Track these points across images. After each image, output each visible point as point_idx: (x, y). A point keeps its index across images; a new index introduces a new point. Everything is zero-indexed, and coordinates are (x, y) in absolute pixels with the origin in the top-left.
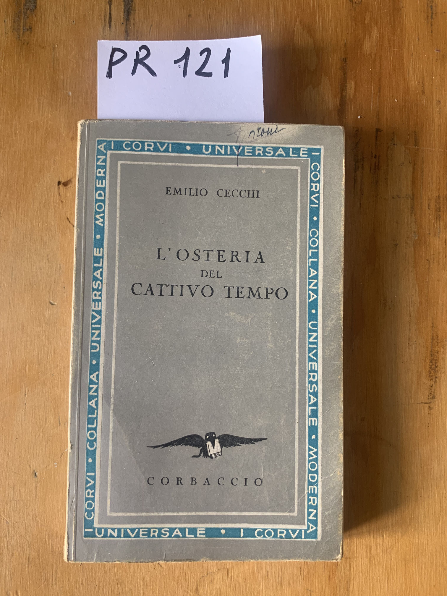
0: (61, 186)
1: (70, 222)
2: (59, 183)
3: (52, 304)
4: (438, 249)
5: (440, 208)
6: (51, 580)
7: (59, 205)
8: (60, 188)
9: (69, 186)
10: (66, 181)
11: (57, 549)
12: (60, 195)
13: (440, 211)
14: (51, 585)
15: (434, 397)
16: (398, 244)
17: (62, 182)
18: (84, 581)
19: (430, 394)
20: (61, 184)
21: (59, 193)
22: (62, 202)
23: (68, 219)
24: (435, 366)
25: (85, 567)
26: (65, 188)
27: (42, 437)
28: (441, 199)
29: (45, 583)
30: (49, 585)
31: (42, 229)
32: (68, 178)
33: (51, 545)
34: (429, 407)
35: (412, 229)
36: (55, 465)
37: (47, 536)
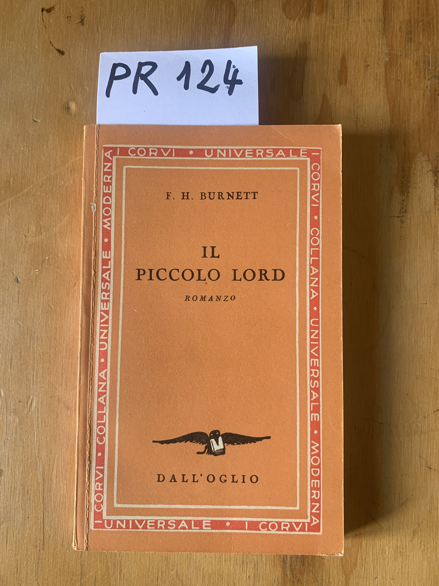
0: (44, 12)
1: (52, 45)
2: (43, 10)
3: (35, 121)
4: (410, 69)
5: (411, 31)
6: (32, 380)
7: (43, 30)
8: (44, 14)
9: (52, 12)
10: (49, 7)
11: (38, 352)
12: (43, 21)
13: (411, 34)
14: (32, 385)
15: (406, 211)
16: (369, 65)
17: (46, 9)
18: (64, 382)
19: (402, 208)
20: (45, 11)
21: (43, 19)
22: (45, 27)
23: (51, 42)
24: (407, 181)
25: (65, 369)
26: (48, 14)
27: (25, 246)
28: (412, 22)
29: (27, 383)
30: (30, 385)
31: (27, 52)
32: (51, 5)
33: (33, 347)
34: (401, 220)
35: (383, 51)
36: (37, 272)
37: (29, 338)
